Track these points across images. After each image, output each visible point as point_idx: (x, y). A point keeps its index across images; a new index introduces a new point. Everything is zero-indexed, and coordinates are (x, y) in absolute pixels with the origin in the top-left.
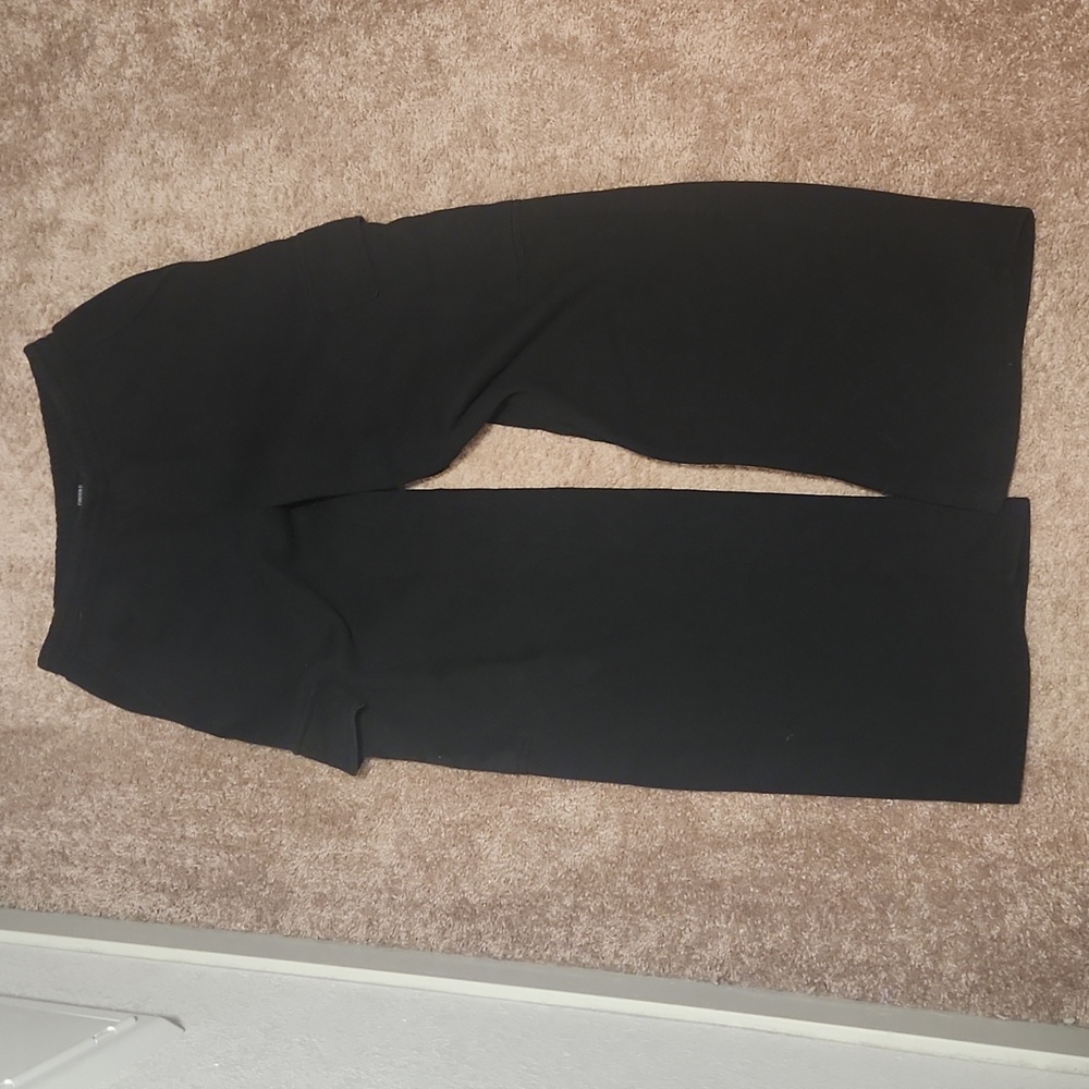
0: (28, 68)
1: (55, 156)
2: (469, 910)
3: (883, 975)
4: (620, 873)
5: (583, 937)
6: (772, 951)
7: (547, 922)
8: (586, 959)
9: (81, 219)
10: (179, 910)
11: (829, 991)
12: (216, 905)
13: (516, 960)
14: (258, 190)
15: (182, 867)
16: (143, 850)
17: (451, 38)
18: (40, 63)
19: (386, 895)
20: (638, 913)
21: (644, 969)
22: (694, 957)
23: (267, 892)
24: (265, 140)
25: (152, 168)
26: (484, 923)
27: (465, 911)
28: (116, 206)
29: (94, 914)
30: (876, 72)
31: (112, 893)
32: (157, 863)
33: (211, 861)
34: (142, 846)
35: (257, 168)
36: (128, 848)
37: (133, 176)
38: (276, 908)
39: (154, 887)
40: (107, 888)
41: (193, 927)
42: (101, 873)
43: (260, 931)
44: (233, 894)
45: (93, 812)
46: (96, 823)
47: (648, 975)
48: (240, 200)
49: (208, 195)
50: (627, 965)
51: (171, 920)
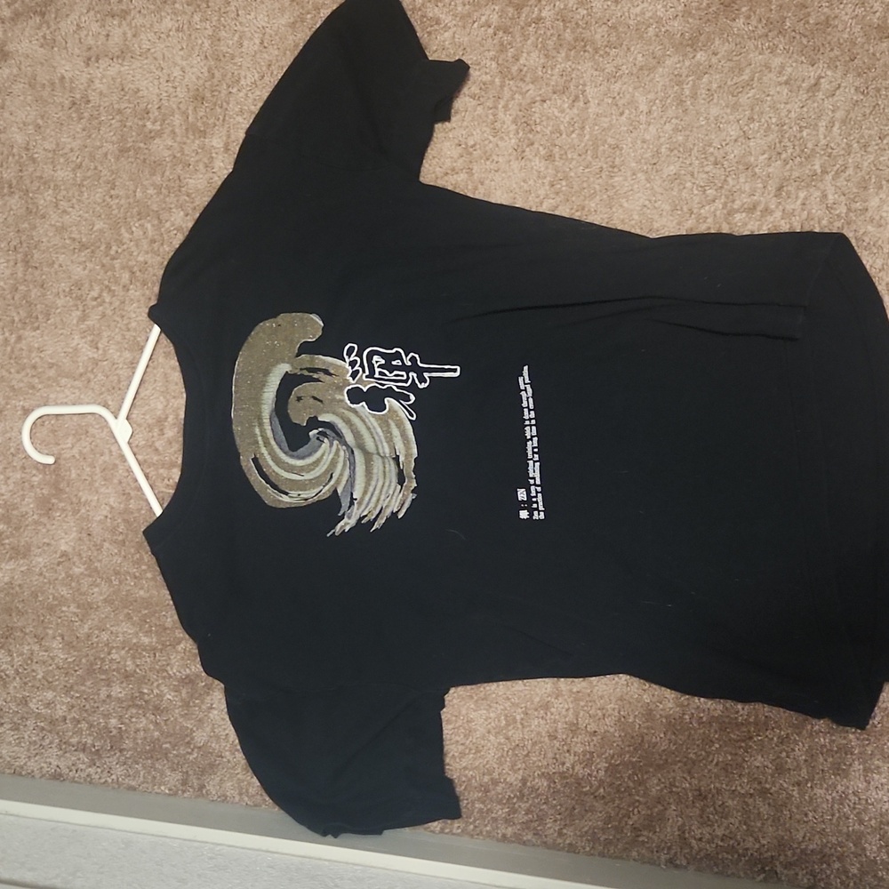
3: (837, 865)
5: (526, 814)
8: (529, 836)
9: (30, 52)
10: (99, 770)
11: (779, 879)
12: (139, 767)
13: (454, 834)
14: (223, 34)
15: (106, 727)
16: (64, 707)
21: (588, 849)
22: (641, 839)
23: (196, 755)
28: (69, 41)
29: (8, 771)
31: (28, 750)
32: (79, 722)
33: (136, 722)
34: (63, 703)
35: (222, 10)
36: (48, 705)
37: (88, 12)
38: (203, 772)
39: (73, 746)
40: (23, 745)
41: (114, 788)
42: (18, 729)
43: (185, 795)
44: (159, 757)
45: (13, 666)
46: (15, 678)
47: (592, 855)
48: (203, 43)
49: (168, 36)
50: (570, 844)
51: (89, 780)
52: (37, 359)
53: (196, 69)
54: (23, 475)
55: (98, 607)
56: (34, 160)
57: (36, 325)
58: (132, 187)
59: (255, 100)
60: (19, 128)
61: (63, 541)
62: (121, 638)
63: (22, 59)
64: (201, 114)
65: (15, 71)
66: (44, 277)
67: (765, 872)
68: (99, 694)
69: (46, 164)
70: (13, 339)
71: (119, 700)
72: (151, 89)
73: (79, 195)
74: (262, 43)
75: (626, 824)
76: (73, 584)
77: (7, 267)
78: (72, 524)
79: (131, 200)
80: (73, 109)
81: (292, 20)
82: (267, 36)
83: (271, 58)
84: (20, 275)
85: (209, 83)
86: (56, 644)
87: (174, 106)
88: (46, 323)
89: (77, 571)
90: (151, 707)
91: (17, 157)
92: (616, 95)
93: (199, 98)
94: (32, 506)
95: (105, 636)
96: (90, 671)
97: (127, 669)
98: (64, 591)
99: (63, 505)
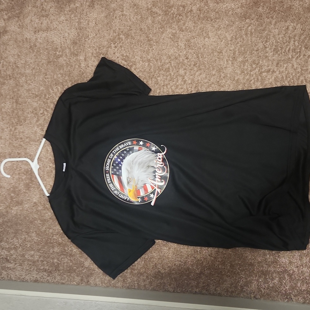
1: (4, 8)
2: (161, 275)
4: (216, 260)
5: (203, 284)
6: (272, 287)
7: (190, 279)
8: (204, 292)
9: (14, 30)
10: (51, 278)
11: (293, 301)
12: (65, 276)
13: (178, 292)
14: (82, 21)
15: (53, 263)
16: (38, 257)
20: (223, 275)
22: (244, 290)
23: (85, 270)
25: (42, 13)
26: (166, 280)
27: (159, 275)
28: (28, 26)
29: (19, 280)
31: (26, 273)
32: (43, 261)
33: (63, 260)
35: (81, 13)
36: (32, 256)
37: (34, 15)
38: (88, 276)
39: (42, 270)
40: (24, 271)
41: (57, 284)
42: (21, 265)
43: (82, 285)
44: (72, 272)
45: (19, 243)
46: (19, 247)
47: (227, 296)
48: (75, 24)
49: (63, 22)
50: (219, 293)
51: (48, 282)
52: (22, 136)
53: (73, 33)
54: (19, 176)
55: (48, 221)
56: (18, 67)
57: (21, 124)
58: (52, 75)
59: (94, 43)
60: (12, 56)
61: (34, 198)
62: (57, 231)
63: (12, 33)
64: (76, 48)
65: (10, 37)
66: (23, 107)
67: (287, 298)
68: (50, 251)
69: (22, 68)
70: (13, 129)
71: (58, 253)
72: (58, 41)
73: (34, 78)
74: (96, 23)
75: (238, 285)
76: (39, 213)
77: (10, 104)
78: (38, 192)
79: (53, 79)
80: (31, 49)
81: (106, 15)
82: (97, 21)
83: (99, 28)
84: (15, 107)
85: (78, 38)
86: (34, 235)
87: (66, 46)
88: (25, 123)
89: (40, 208)
90: (68, 255)
91: (12, 67)
92: (219, 35)
93: (74, 43)
94: (23, 187)
95: (51, 231)
96: (46, 243)
97: (60, 242)
98: (36, 216)
99: (34, 186)
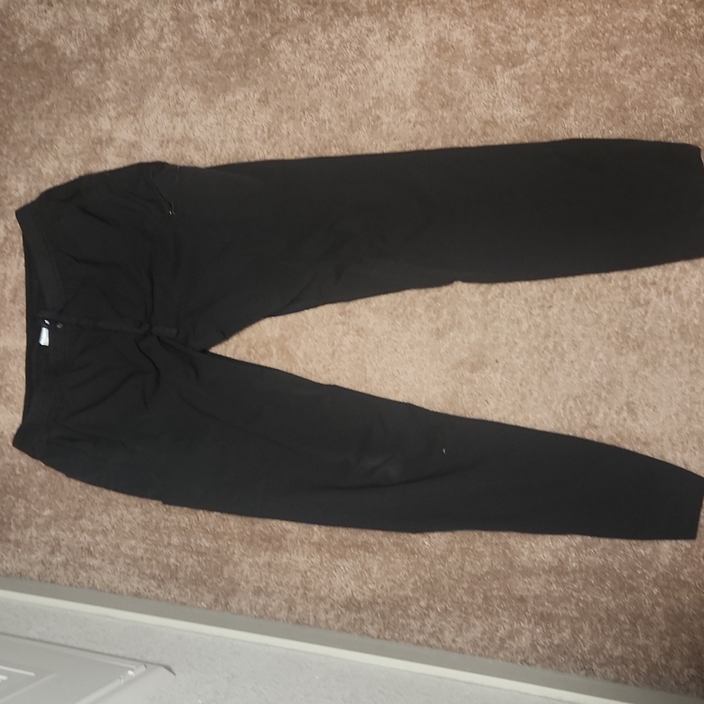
0: (98, 38)
1: (112, 97)
3: (632, 666)
6: (558, 646)
7: (408, 616)
9: (126, 138)
11: (595, 674)
12: (188, 590)
13: (386, 639)
14: (245, 126)
15: (168, 564)
16: (142, 551)
17: (378, 36)
18: (106, 36)
19: (301, 591)
21: (472, 651)
22: (505, 646)
23: (223, 584)
24: (252, 94)
25: (176, 108)
27: (354, 605)
28: (150, 131)
29: (107, 591)
30: (660, 76)
32: (151, 560)
33: (186, 561)
34: (140, 548)
36: (132, 549)
38: (228, 595)
39: (147, 575)
40: (116, 574)
41: (172, 603)
42: (113, 564)
43: (217, 609)
44: (200, 583)
45: (111, 524)
46: (112, 531)
47: (474, 655)
50: (460, 648)
67: (586, 669)
71: (176, 546)
75: (496, 636)
